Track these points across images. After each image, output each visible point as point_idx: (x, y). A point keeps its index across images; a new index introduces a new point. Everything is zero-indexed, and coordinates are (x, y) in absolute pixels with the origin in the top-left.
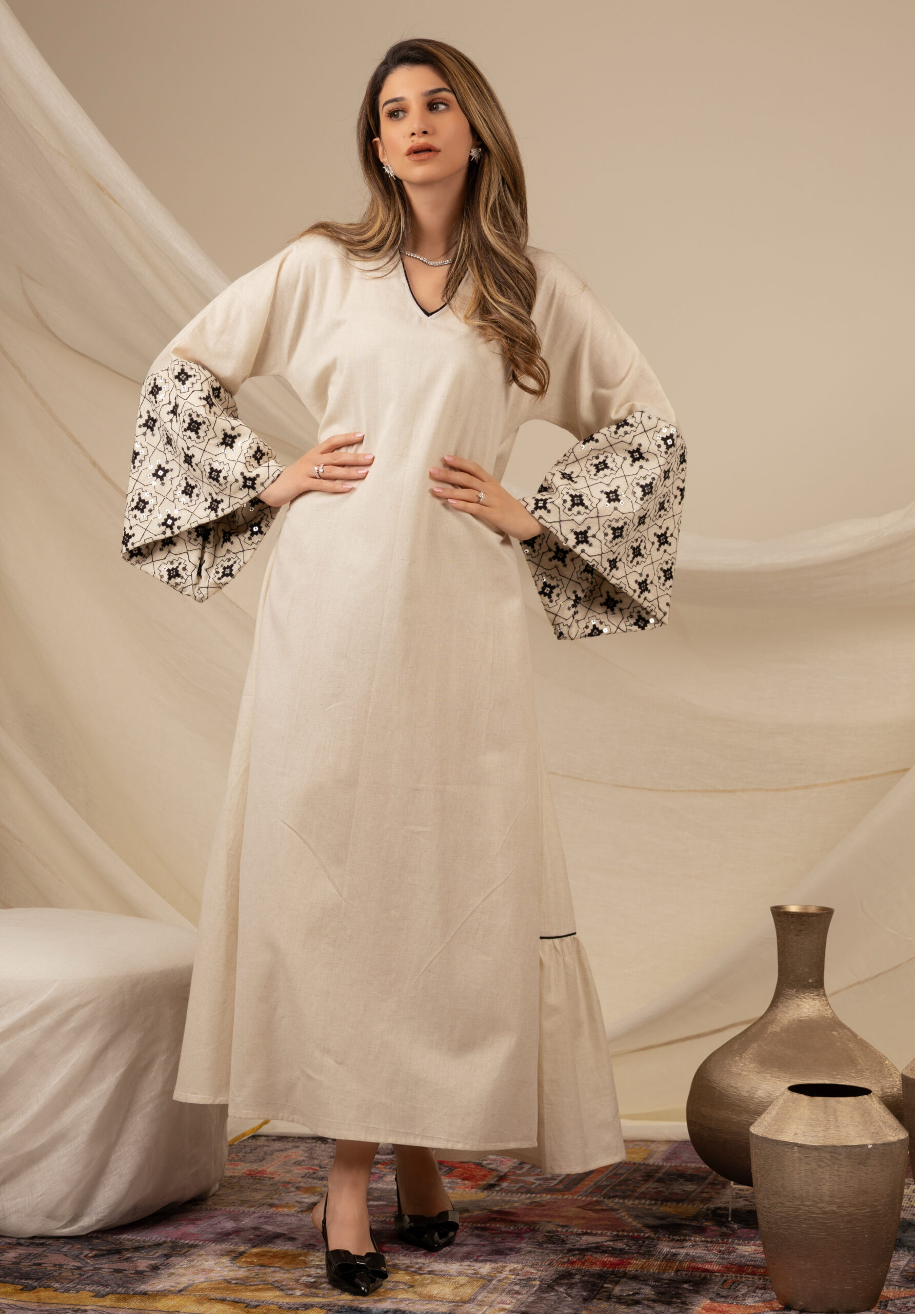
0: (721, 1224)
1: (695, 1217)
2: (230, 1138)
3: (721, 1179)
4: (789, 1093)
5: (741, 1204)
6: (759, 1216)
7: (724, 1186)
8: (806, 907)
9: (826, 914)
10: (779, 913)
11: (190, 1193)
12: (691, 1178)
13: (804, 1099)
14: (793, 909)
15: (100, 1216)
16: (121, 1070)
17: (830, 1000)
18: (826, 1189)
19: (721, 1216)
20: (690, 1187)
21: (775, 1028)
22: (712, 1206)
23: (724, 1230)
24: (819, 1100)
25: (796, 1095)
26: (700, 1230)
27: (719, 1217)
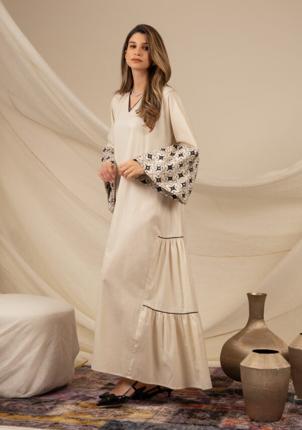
0: (231, 394)
1: (223, 392)
2: (75, 367)
3: (231, 379)
4: (253, 352)
5: (237, 387)
6: (243, 391)
7: (232, 382)
8: (258, 293)
9: (264, 296)
10: (249, 295)
11: (63, 384)
12: (222, 379)
13: (257, 354)
14: (254, 294)
15: (34, 391)
16: (41, 345)
17: (266, 323)
18: (264, 383)
19: (231, 391)
20: (221, 382)
21: (248, 332)
22: (228, 388)
23: (232, 396)
24: (262, 354)
25: (255, 353)
26: (224, 396)
27: (230, 392)
